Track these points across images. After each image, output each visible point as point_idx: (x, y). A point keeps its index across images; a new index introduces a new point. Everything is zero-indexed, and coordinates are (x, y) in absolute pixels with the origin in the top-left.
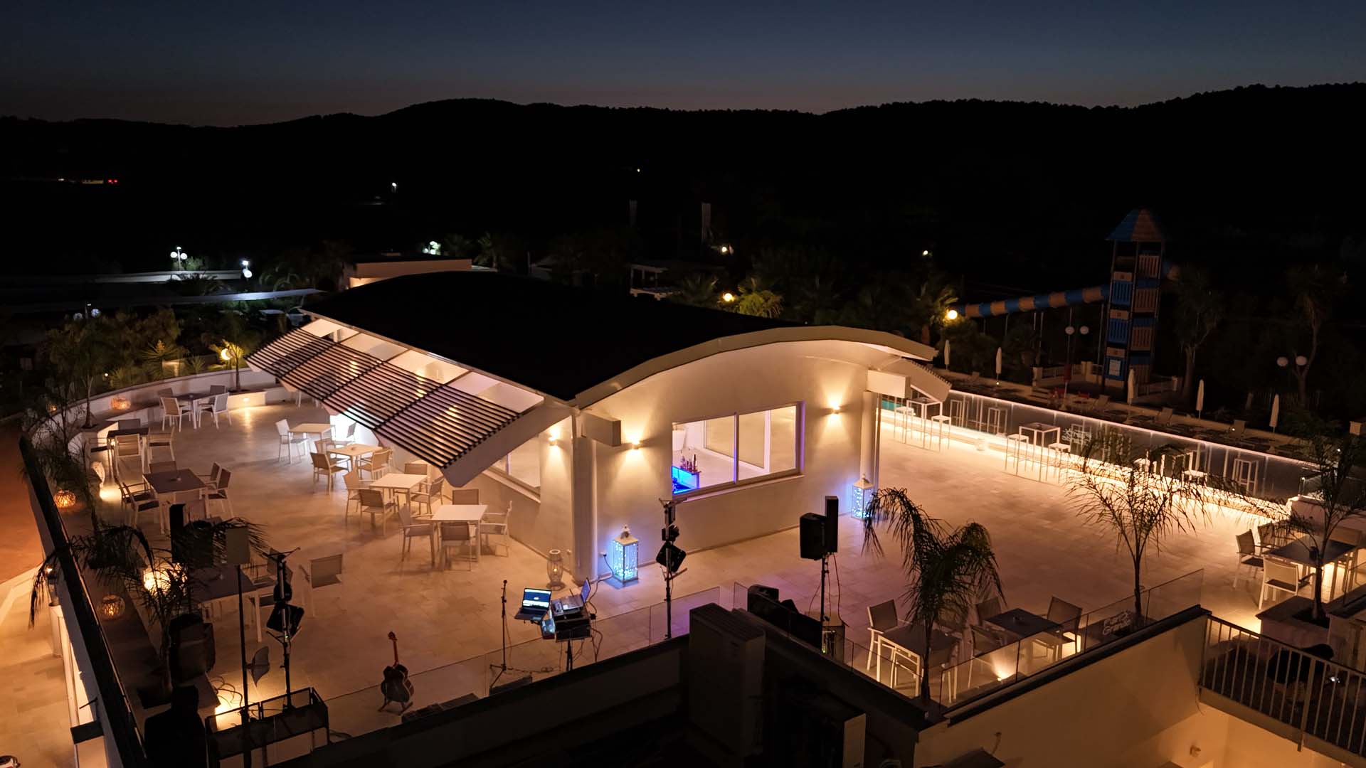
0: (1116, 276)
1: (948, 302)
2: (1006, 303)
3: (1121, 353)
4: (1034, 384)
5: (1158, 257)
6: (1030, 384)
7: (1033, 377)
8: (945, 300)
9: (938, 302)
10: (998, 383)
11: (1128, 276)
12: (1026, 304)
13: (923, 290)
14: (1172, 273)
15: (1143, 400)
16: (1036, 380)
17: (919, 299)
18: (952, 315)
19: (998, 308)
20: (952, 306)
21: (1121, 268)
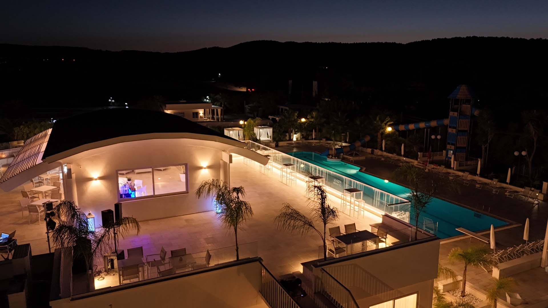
0: (451, 114)
1: (389, 123)
2: (414, 124)
3: (453, 147)
4: (419, 159)
5: (470, 106)
6: (417, 160)
7: (418, 156)
8: (387, 122)
9: (383, 124)
10: (404, 159)
11: (456, 114)
12: (422, 125)
13: (378, 119)
14: (476, 113)
15: (462, 168)
16: (419, 158)
17: (375, 122)
18: (389, 129)
19: (411, 127)
20: (390, 126)
21: (454, 110)
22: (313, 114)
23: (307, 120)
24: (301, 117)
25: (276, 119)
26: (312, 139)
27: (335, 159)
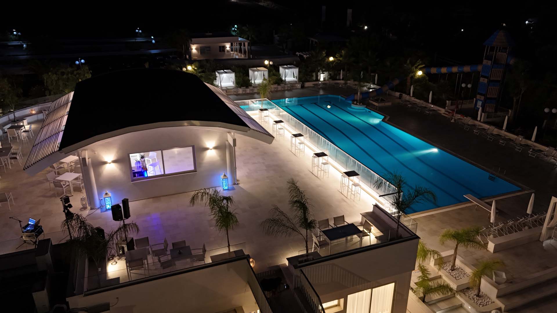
0: (485, 62)
1: (419, 67)
2: (447, 68)
3: (483, 98)
4: (446, 108)
5: (505, 54)
6: (444, 108)
7: (446, 105)
8: (419, 65)
9: (414, 68)
10: (432, 106)
11: (489, 63)
12: (455, 69)
13: (408, 62)
14: (512, 62)
15: (490, 120)
16: (447, 107)
17: (405, 65)
18: (420, 73)
19: (444, 70)
20: (420, 69)
21: (489, 58)
22: (342, 52)
23: (336, 59)
24: (328, 56)
25: (303, 56)
26: (340, 80)
27: (359, 106)
